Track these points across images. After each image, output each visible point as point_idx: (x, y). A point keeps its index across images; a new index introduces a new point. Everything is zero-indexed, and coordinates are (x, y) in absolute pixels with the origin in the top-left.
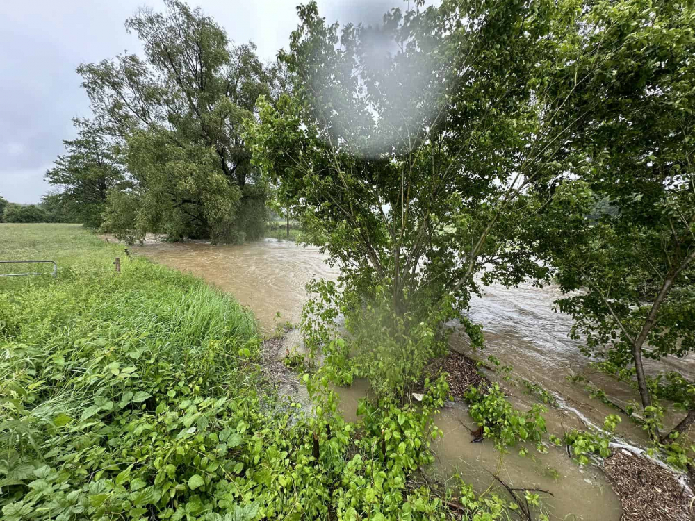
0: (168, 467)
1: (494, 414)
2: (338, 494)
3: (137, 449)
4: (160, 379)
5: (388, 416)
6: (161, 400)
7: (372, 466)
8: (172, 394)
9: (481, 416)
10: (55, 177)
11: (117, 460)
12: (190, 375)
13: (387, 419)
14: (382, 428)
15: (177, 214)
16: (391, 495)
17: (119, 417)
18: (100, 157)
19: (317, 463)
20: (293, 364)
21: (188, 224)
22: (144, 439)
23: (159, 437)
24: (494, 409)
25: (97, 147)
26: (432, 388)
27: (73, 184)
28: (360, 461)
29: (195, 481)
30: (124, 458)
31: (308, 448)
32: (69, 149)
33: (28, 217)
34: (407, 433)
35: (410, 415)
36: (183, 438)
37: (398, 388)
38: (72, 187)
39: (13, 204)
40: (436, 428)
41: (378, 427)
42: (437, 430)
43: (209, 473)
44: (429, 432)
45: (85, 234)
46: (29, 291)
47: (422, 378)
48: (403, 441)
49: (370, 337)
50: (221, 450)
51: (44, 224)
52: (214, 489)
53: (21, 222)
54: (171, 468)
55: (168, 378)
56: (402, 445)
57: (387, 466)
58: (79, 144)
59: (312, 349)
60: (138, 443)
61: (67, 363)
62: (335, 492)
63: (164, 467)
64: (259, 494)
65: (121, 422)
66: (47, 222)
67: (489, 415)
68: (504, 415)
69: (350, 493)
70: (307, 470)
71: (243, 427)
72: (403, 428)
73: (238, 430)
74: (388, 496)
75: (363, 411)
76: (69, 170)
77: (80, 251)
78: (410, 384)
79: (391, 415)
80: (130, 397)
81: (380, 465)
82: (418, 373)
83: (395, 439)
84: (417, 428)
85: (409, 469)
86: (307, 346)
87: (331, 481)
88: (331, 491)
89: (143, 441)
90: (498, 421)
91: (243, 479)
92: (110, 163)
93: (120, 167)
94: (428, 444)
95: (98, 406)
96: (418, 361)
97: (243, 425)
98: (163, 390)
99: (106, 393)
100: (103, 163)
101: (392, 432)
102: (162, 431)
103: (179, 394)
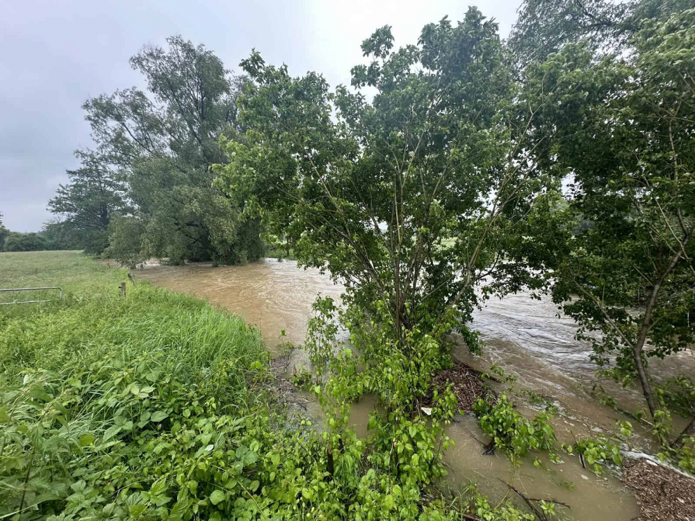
0: (189, 483)
1: (504, 424)
2: (354, 509)
3: (157, 468)
4: (174, 400)
5: (400, 429)
6: (175, 420)
7: (386, 480)
8: (187, 413)
9: (491, 427)
10: (58, 205)
11: (139, 478)
12: (201, 395)
13: (399, 432)
14: (394, 441)
15: (177, 237)
16: (407, 507)
17: (137, 438)
18: (103, 185)
19: (332, 479)
20: (301, 382)
21: (189, 247)
22: (163, 457)
23: (178, 456)
24: (503, 418)
25: (99, 175)
26: (440, 401)
27: (75, 212)
28: (374, 476)
29: (216, 497)
30: (145, 477)
31: (323, 463)
32: (72, 179)
33: (29, 245)
34: (419, 444)
35: (421, 428)
36: (203, 454)
37: (407, 401)
38: (73, 214)
39: (14, 233)
40: (447, 438)
41: (390, 442)
42: (448, 441)
43: (228, 490)
44: (441, 444)
45: (86, 260)
46: (39, 317)
47: (430, 392)
48: (416, 453)
49: (376, 351)
50: (239, 466)
51: (45, 252)
52: (232, 507)
53: (22, 250)
54: (193, 484)
55: (181, 398)
56: (415, 457)
57: (401, 479)
58: (82, 173)
59: (319, 367)
60: (158, 462)
61: (84, 386)
62: (351, 508)
63: (186, 483)
64: (276, 511)
65: (139, 442)
66: (47, 249)
67: (499, 426)
68: (514, 425)
69: (367, 507)
70: (323, 485)
71: (256, 445)
72: (415, 441)
73: (251, 448)
74: (404, 509)
75: (374, 425)
76: (72, 199)
77: (83, 277)
78: (418, 398)
79: (402, 428)
80: (148, 417)
81: (394, 479)
82: (426, 386)
83: (408, 452)
84: (429, 440)
85: (423, 482)
86: (313, 363)
87: (346, 496)
88: (347, 506)
89: (163, 459)
90: (508, 430)
91: (259, 497)
92: (112, 190)
93: (121, 193)
94: (441, 456)
95: (119, 426)
96: (424, 373)
97: (255, 444)
98: (176, 411)
99: (125, 413)
100: (105, 190)
101: (404, 444)
102: (180, 449)
103: (193, 414)
